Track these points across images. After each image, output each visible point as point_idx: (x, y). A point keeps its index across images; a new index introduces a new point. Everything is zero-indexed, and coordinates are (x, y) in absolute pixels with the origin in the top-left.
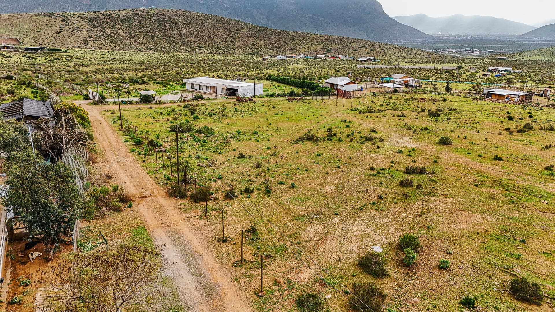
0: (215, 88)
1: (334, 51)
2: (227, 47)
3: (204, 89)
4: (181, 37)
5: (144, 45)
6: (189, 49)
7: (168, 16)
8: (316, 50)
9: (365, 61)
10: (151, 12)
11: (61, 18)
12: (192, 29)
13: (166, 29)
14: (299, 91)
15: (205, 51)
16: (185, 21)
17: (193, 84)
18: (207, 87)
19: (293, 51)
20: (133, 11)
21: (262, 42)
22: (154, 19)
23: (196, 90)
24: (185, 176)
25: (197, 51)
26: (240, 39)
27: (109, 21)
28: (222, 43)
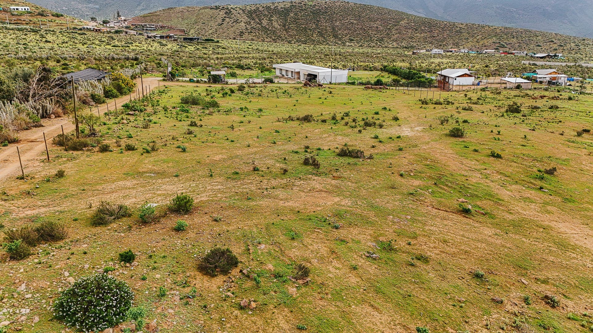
0: (298, 73)
1: (509, 46)
2: (381, 40)
4: (334, 29)
5: (295, 38)
6: (340, 42)
7: (325, 7)
8: (487, 44)
9: (542, 58)
10: (309, 3)
11: (225, 11)
12: (347, 21)
13: (320, 21)
15: (356, 44)
16: (341, 13)
17: (281, 70)
19: (457, 45)
20: (292, 3)
21: (422, 35)
22: (311, 11)
25: (347, 44)
26: (397, 32)
27: (267, 13)
28: (376, 36)
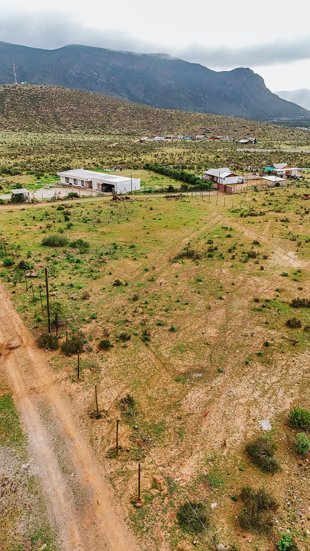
0: (90, 183)
1: (213, 132)
2: (104, 127)
3: (79, 184)
4: (55, 115)
5: (18, 125)
6: (65, 130)
7: (42, 92)
8: (195, 130)
9: (245, 143)
10: (24, 88)
12: (67, 107)
13: (39, 107)
14: (177, 185)
15: (81, 131)
16: (59, 99)
17: (67, 179)
18: (82, 181)
19: (171, 131)
20: (5, 87)
21: (140, 122)
22: (27, 96)
23: (71, 184)
24: (56, 318)
25: (73, 131)
26: (116, 118)
28: (98, 122)
